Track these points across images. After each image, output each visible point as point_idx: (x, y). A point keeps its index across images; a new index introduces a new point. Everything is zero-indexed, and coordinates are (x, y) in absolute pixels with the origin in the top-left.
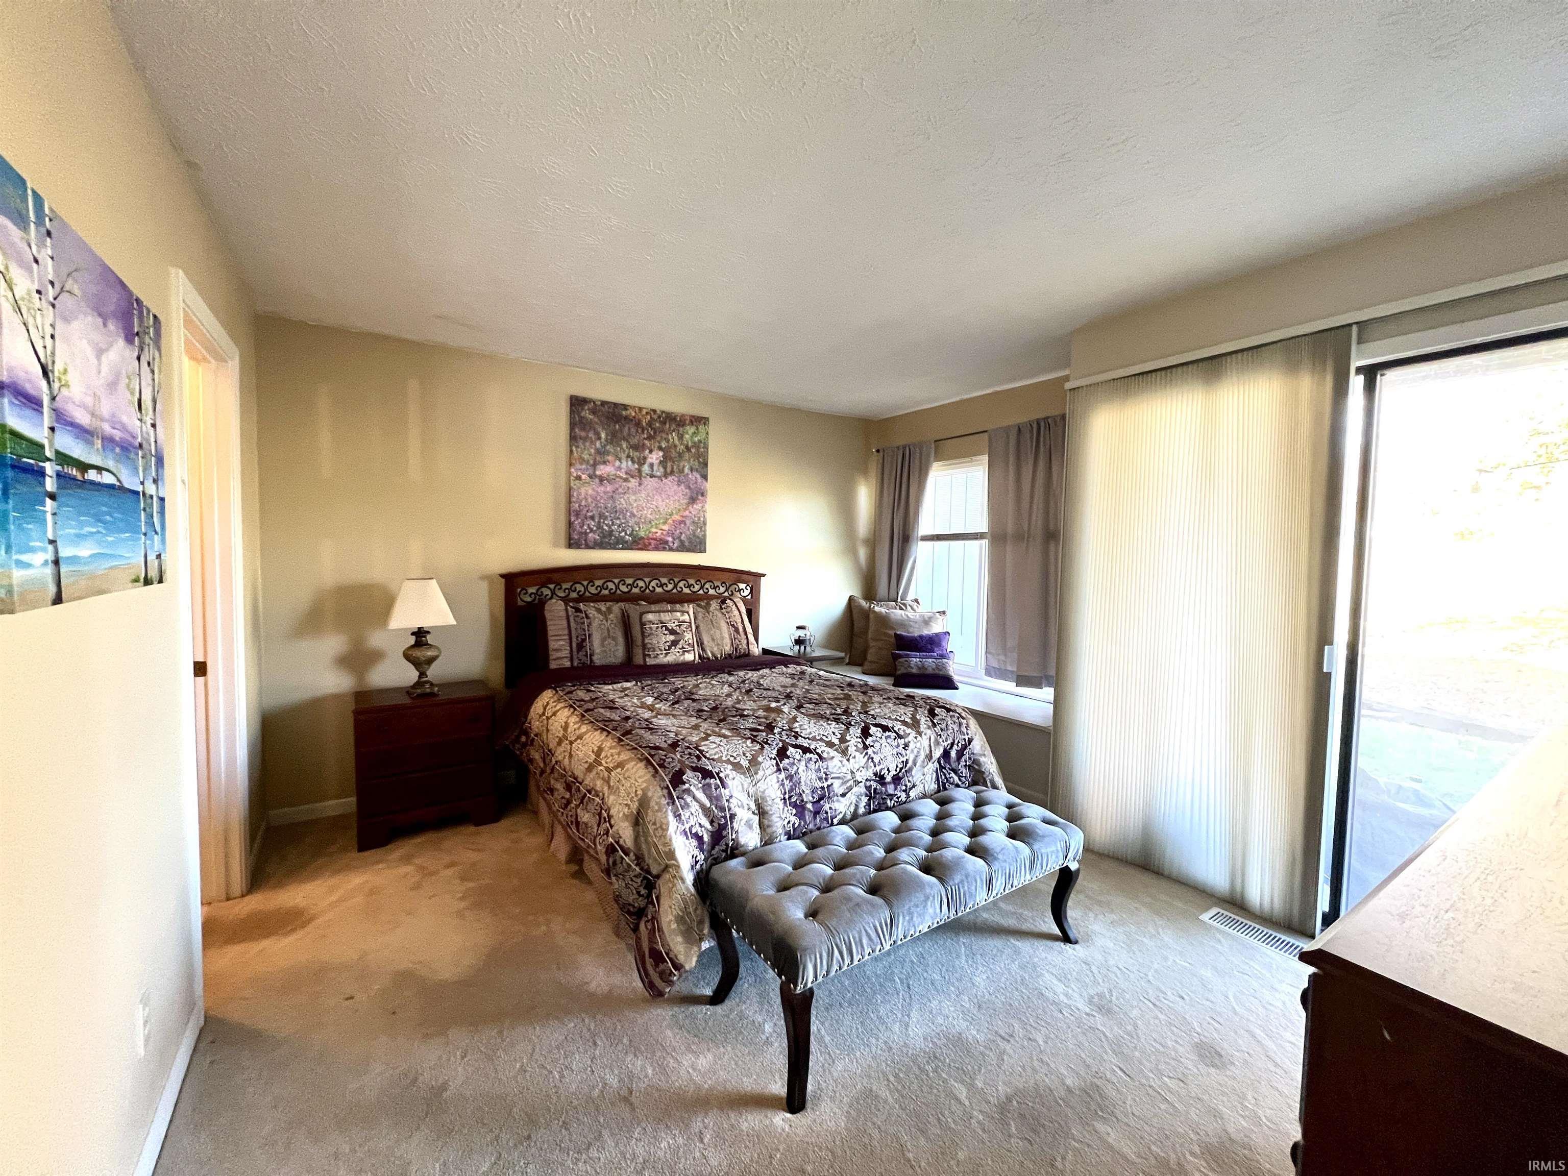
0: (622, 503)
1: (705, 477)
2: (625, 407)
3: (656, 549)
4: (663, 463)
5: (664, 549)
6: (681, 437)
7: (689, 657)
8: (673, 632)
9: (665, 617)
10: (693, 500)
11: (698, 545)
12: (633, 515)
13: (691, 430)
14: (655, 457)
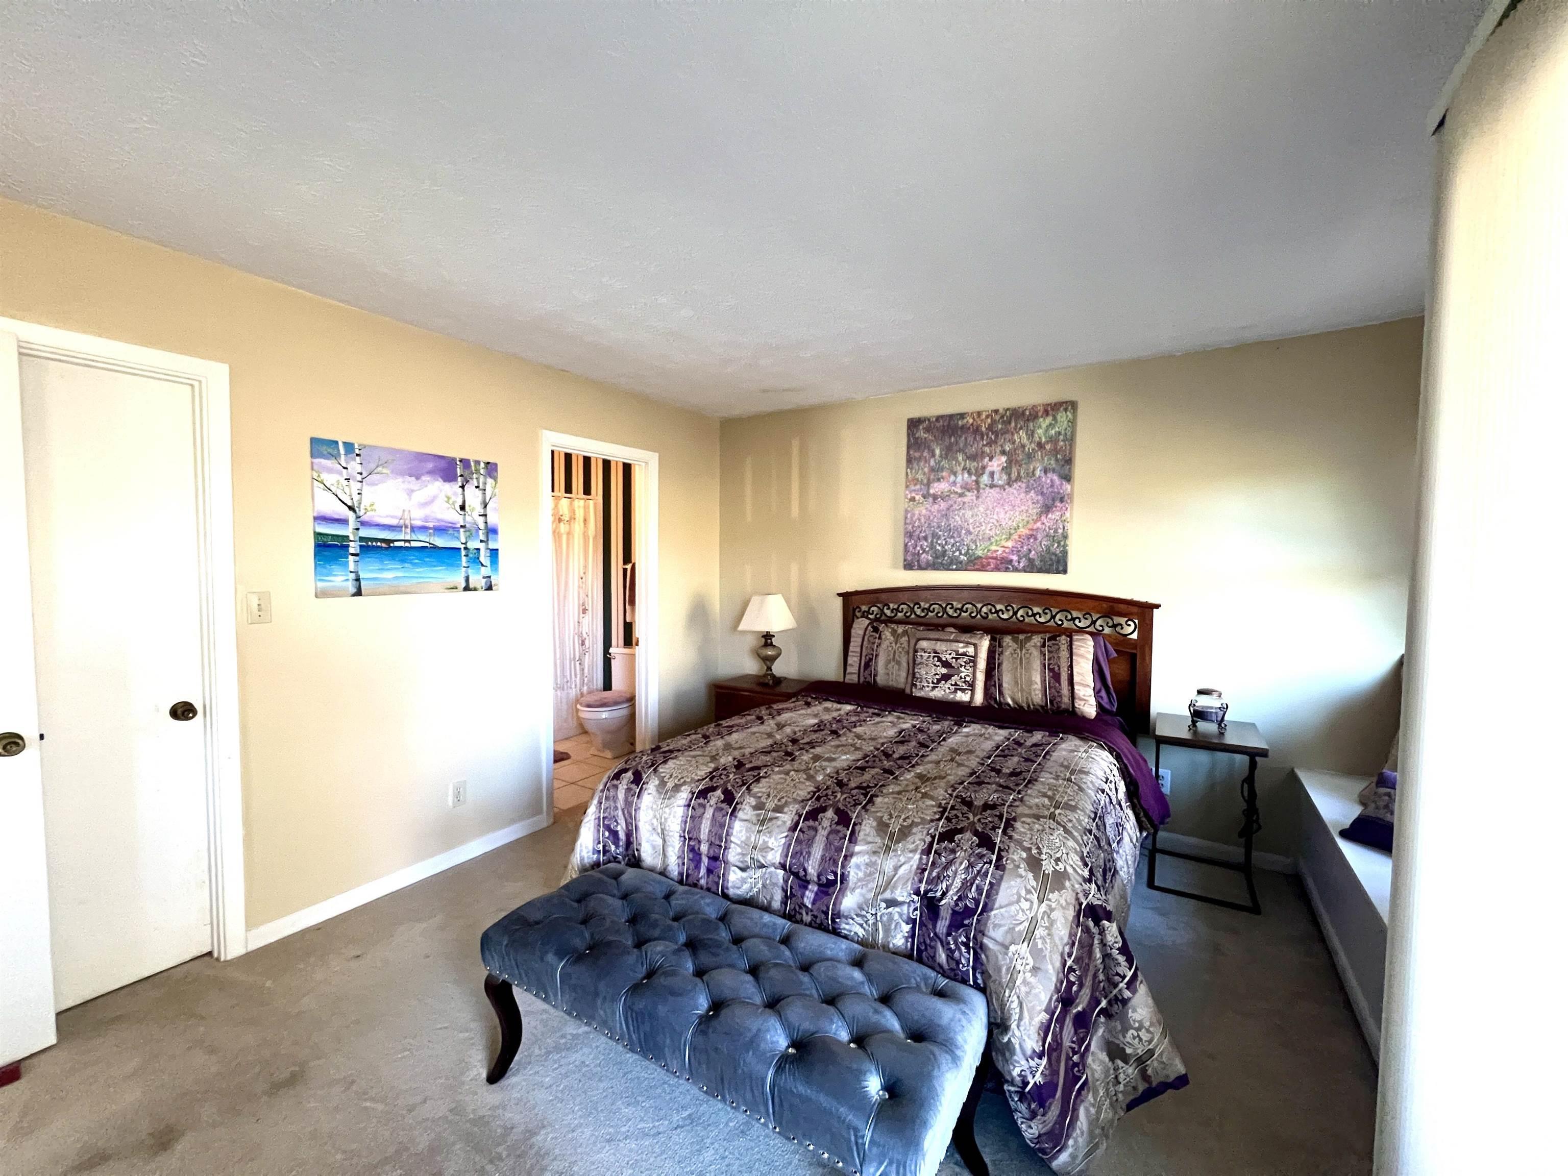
0: (955, 521)
1: (1068, 478)
2: (962, 416)
3: (997, 569)
4: (1006, 469)
5: (1007, 570)
6: (1031, 435)
7: (963, 697)
8: (946, 664)
10: (1047, 509)
11: (1058, 565)
12: (969, 532)
13: (1045, 422)
14: (997, 464)
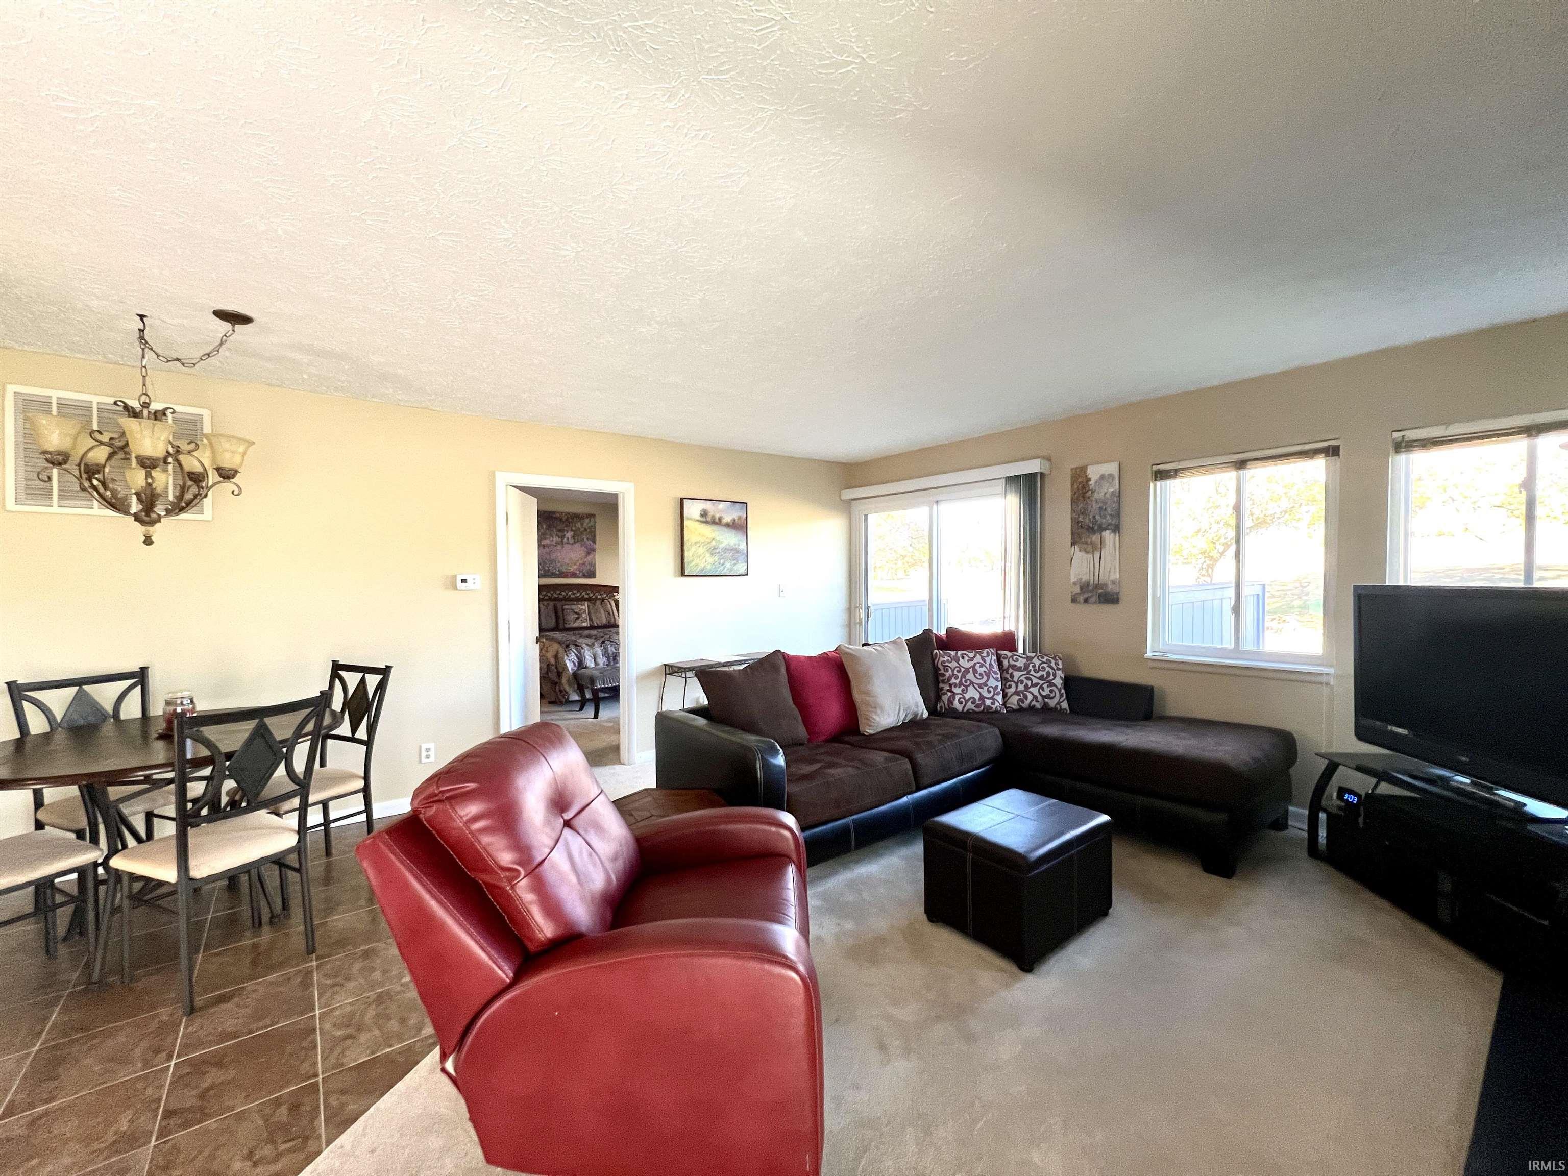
0: (553, 556)
1: (594, 542)
2: (554, 513)
3: (571, 577)
4: (573, 537)
5: (575, 577)
6: (582, 524)
7: (585, 625)
8: (577, 613)
9: (573, 607)
10: (588, 553)
11: (592, 575)
12: (559, 562)
13: (587, 521)
14: (569, 535)
